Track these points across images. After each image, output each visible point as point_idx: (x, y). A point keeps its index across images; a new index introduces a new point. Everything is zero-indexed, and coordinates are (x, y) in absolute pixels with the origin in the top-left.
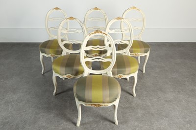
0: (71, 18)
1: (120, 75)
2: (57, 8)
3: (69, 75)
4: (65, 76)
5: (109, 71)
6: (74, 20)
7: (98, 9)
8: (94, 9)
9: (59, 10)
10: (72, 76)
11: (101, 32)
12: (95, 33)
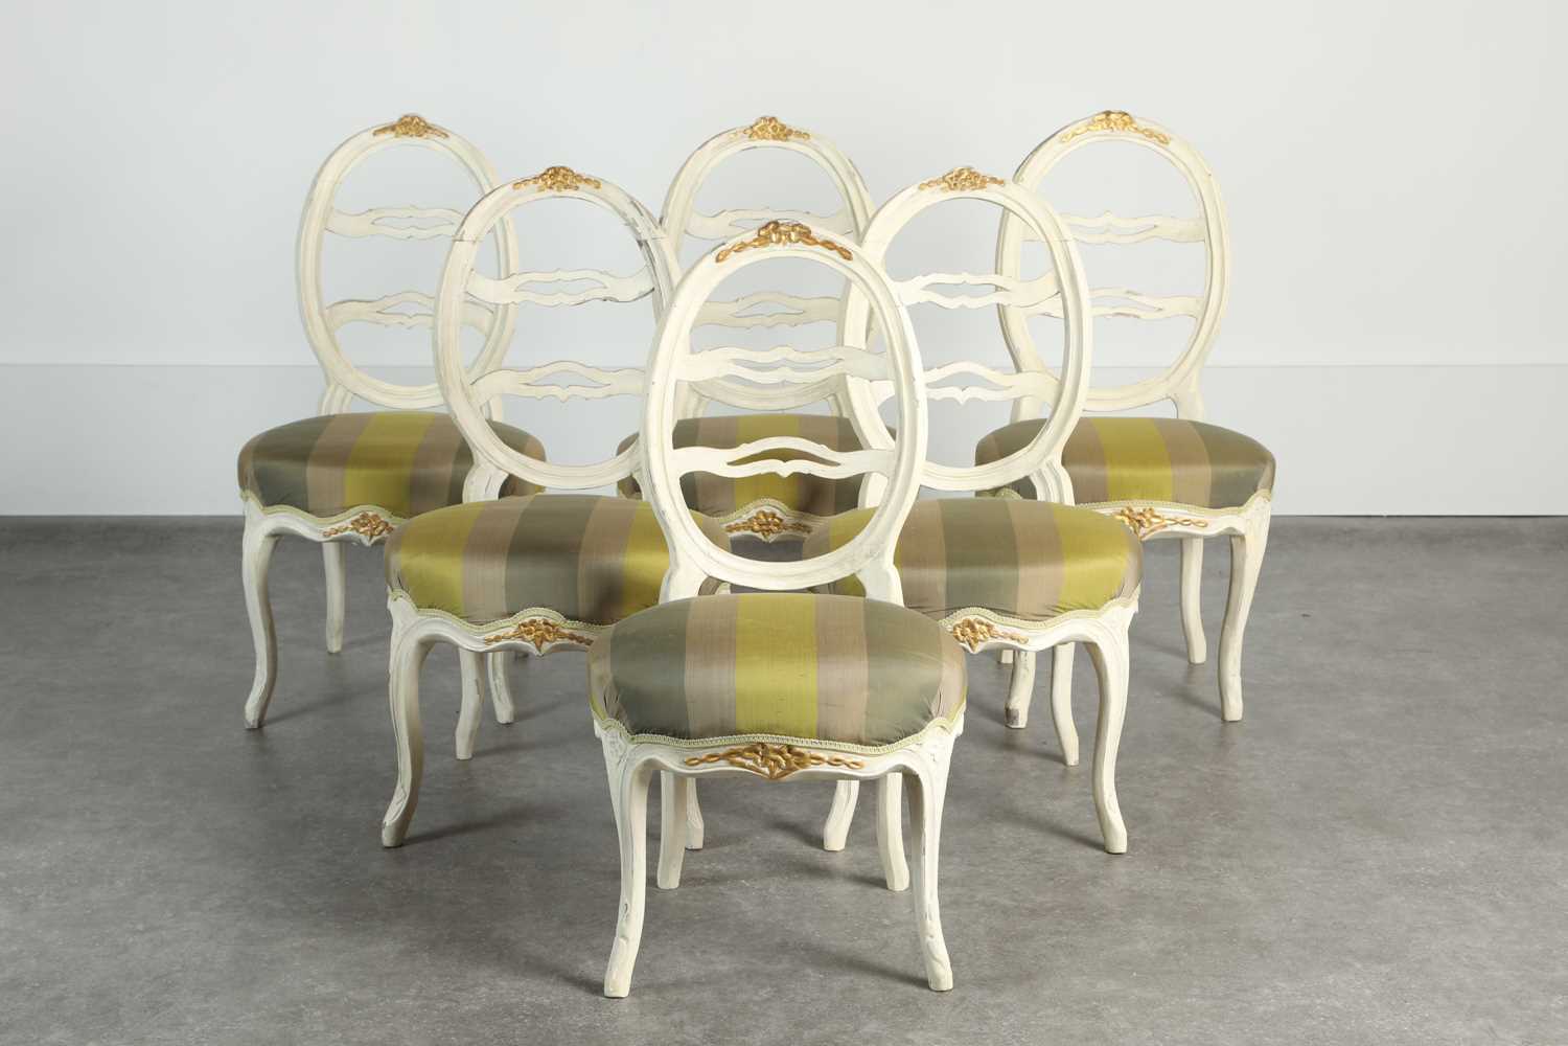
0: (558, 177)
1: (972, 614)
2: (411, 126)
3: (538, 614)
4: (508, 628)
5: (875, 554)
6: (585, 190)
7: (784, 133)
8: (752, 132)
9: (432, 143)
10: (568, 627)
11: (806, 236)
12: (762, 241)
